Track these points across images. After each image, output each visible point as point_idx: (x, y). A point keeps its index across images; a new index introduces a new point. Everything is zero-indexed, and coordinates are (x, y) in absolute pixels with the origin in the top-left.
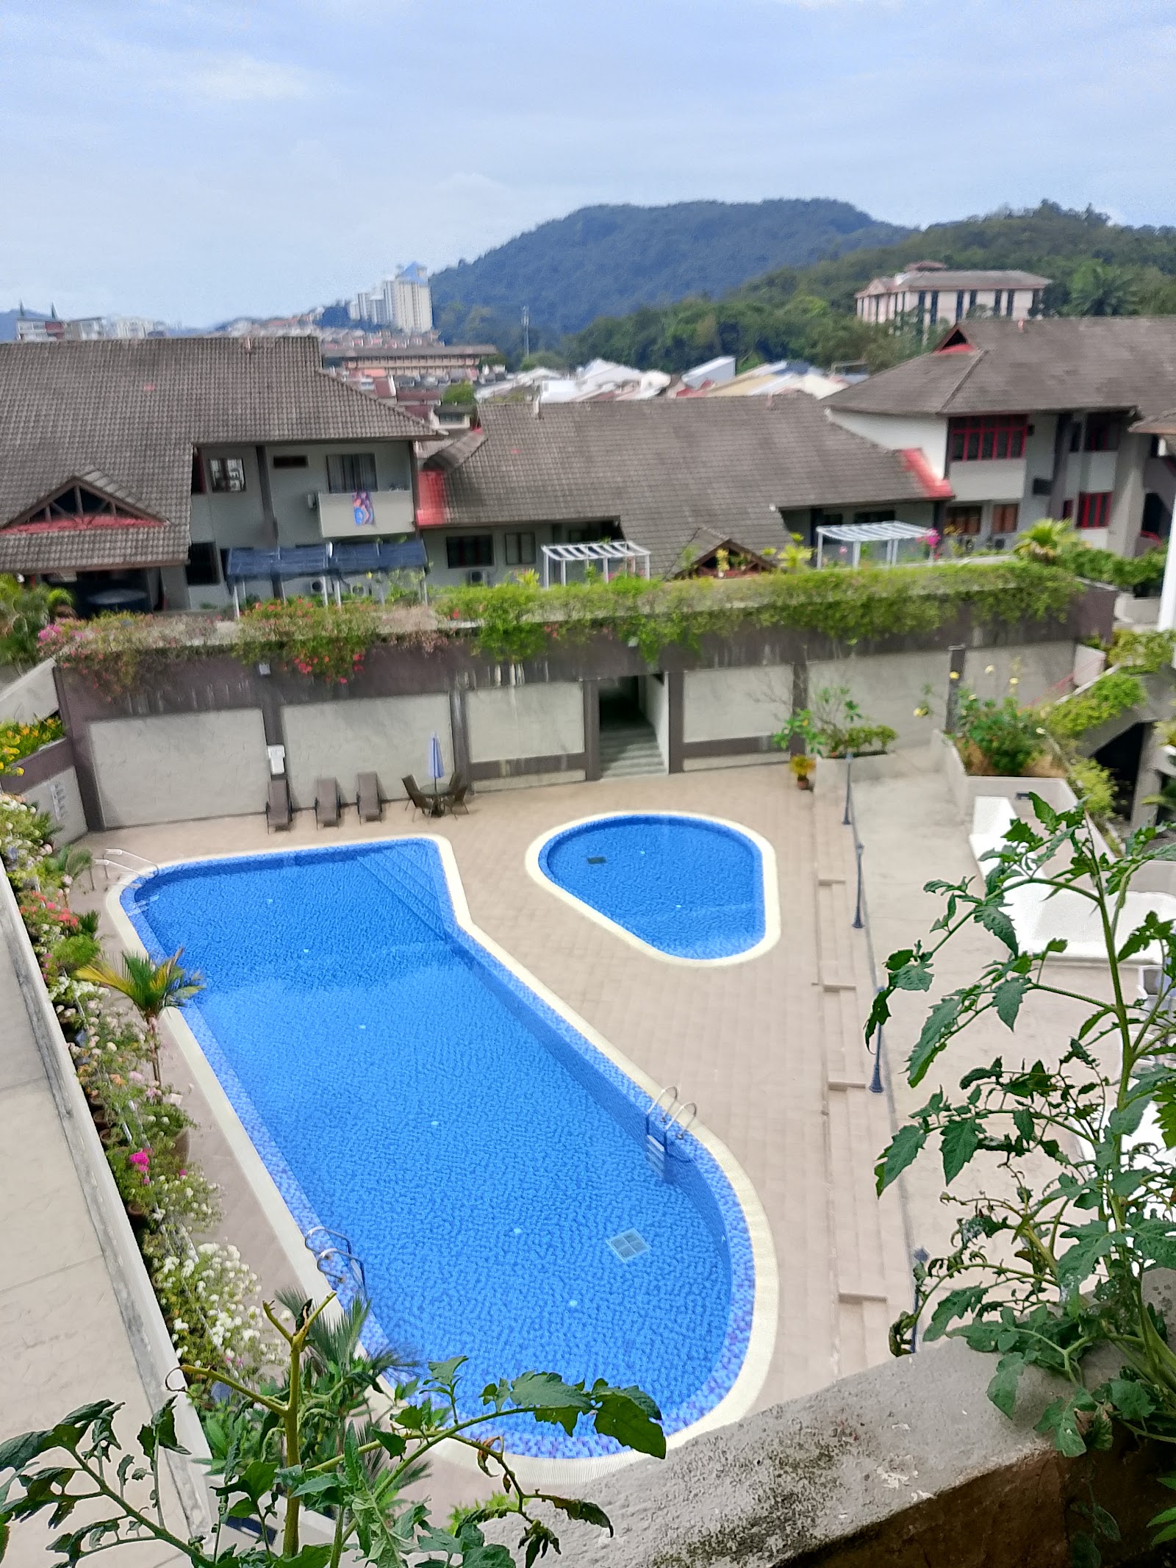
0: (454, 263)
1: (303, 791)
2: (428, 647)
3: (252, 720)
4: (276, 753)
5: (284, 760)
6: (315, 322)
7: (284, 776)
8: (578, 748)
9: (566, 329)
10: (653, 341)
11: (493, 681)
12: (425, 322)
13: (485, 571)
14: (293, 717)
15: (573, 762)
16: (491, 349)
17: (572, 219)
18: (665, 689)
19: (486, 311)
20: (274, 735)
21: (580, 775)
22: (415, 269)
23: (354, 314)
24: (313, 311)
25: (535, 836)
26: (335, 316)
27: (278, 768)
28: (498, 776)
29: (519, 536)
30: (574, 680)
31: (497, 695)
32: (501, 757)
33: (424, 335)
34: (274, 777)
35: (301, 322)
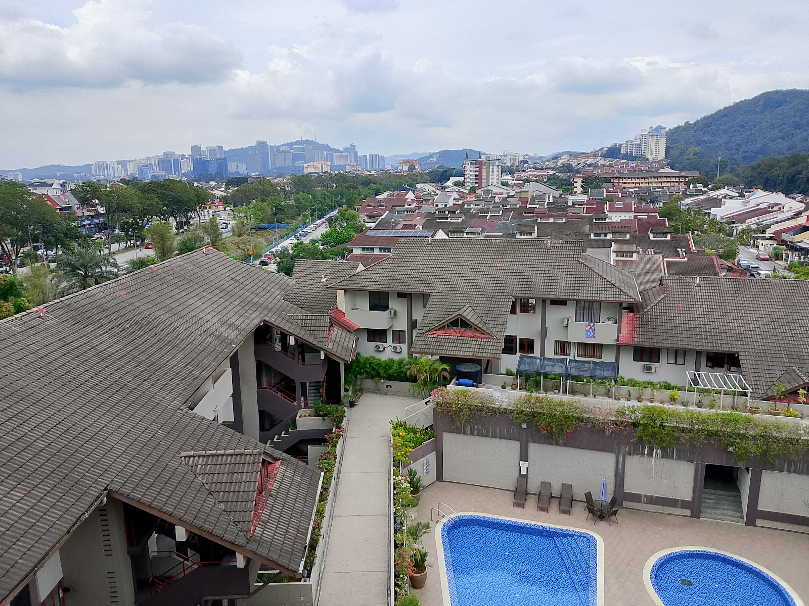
0: (682, 124)
1: (534, 485)
2: (608, 433)
3: (515, 446)
4: (524, 465)
5: (527, 468)
6: (602, 156)
7: (526, 476)
8: (689, 498)
9: (745, 158)
10: (800, 173)
11: (643, 454)
12: (662, 155)
13: (654, 365)
14: (535, 449)
15: (684, 504)
16: (697, 173)
17: (756, 99)
18: (749, 476)
19: (698, 149)
20: (524, 456)
21: (688, 512)
22: (660, 128)
23: (623, 151)
24: (601, 149)
25: (653, 553)
26: (613, 152)
27: (524, 472)
28: (640, 502)
29: (676, 351)
30: (692, 461)
31: (645, 459)
32: (643, 493)
33: (660, 162)
34: (521, 475)
35: (595, 155)
